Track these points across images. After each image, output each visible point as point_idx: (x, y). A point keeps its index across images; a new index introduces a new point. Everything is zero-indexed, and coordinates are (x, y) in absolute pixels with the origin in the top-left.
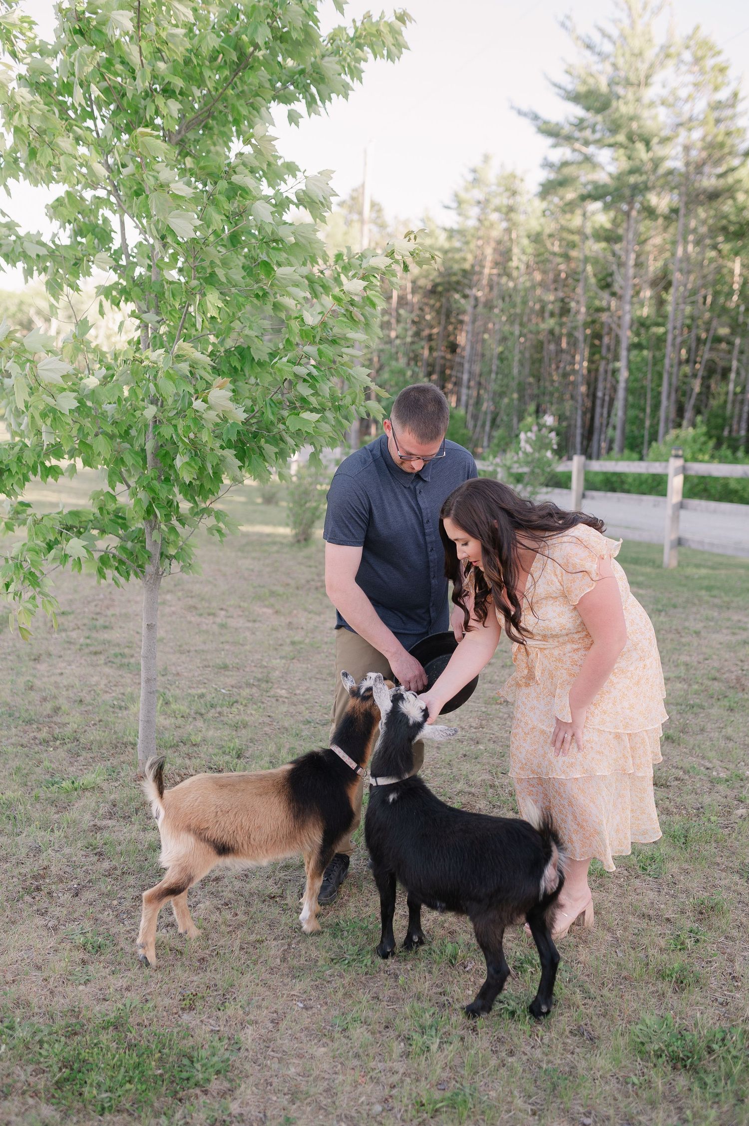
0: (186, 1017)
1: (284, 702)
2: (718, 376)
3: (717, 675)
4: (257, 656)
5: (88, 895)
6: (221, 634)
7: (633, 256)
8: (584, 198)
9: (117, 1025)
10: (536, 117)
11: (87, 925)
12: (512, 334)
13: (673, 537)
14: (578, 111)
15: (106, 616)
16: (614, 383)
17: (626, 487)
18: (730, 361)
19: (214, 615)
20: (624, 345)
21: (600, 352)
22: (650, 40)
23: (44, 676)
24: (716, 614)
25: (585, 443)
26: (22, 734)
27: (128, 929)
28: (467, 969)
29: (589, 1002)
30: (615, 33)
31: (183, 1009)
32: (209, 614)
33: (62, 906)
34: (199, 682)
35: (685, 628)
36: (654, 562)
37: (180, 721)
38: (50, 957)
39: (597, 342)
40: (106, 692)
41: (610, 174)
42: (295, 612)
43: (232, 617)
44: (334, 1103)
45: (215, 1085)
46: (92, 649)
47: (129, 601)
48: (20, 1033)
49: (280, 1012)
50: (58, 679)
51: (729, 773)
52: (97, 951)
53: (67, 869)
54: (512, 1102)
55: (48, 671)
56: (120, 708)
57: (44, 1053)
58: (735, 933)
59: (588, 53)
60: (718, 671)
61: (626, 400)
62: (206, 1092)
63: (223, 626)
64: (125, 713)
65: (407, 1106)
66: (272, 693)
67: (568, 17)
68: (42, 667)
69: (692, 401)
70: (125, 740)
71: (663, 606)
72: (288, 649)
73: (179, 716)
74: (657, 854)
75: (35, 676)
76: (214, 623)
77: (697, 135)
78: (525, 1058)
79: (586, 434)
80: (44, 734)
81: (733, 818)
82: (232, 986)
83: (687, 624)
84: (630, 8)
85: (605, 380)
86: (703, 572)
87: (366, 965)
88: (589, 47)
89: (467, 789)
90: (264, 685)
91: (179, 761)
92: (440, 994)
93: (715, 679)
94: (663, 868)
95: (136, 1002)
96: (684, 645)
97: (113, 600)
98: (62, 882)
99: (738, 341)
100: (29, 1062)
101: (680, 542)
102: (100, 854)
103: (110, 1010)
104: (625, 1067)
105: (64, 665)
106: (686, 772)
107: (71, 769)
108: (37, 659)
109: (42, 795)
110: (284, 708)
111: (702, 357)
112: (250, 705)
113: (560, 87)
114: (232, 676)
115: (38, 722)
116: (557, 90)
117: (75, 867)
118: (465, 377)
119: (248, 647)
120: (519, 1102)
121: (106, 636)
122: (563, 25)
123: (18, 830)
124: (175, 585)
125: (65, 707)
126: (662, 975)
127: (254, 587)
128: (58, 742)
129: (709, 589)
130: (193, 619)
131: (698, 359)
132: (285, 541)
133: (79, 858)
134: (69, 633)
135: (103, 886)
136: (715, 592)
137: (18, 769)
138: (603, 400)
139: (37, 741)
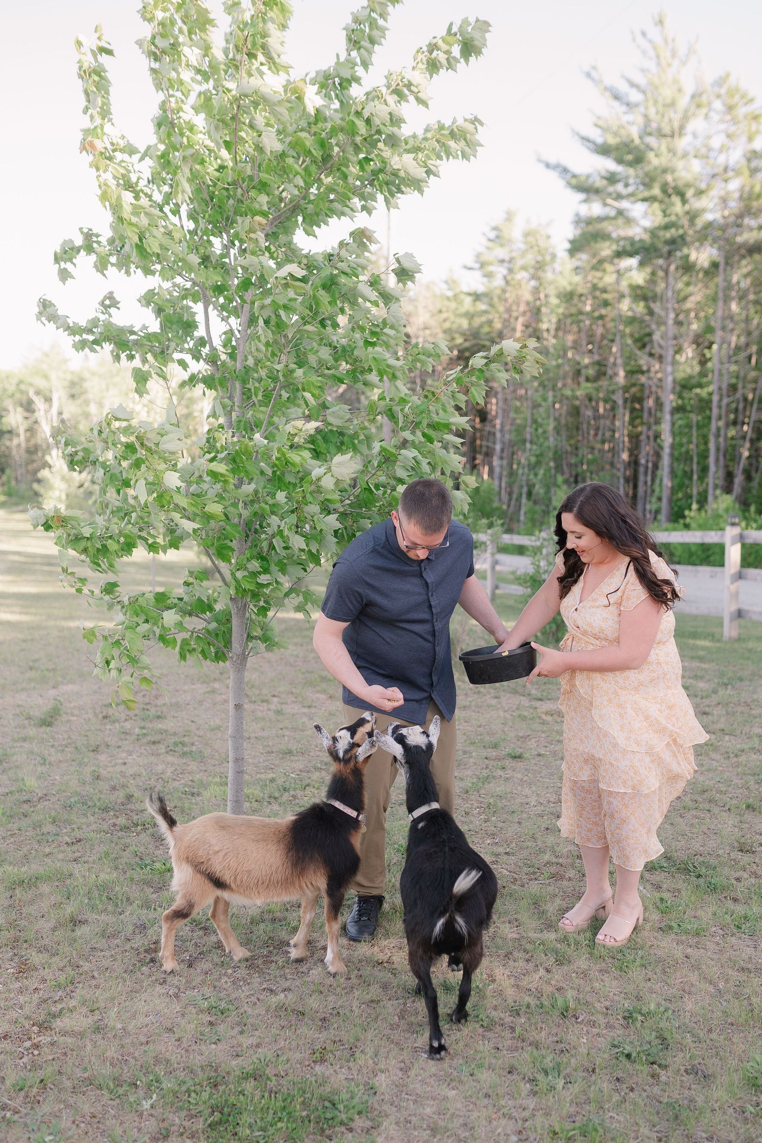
0: (318, 1069)
5: (203, 966)
6: (278, 721)
7: (672, 315)
8: (619, 254)
9: (256, 1076)
10: (565, 170)
11: (208, 991)
12: (546, 400)
13: (733, 608)
14: (610, 165)
15: (157, 706)
16: (656, 447)
19: (267, 701)
20: (667, 408)
21: (641, 417)
22: (680, 90)
23: (107, 766)
26: (100, 821)
27: (248, 994)
28: (579, 1020)
29: (701, 1045)
30: (641, 81)
31: (314, 1062)
32: (263, 701)
34: (266, 768)
35: (754, 701)
36: (713, 636)
38: (179, 1020)
39: (637, 406)
40: (175, 780)
41: (645, 230)
43: (286, 703)
44: (472, 1135)
45: (360, 1123)
46: (149, 738)
47: (177, 691)
48: (167, 1084)
49: (407, 1062)
50: (123, 768)
52: (222, 1014)
54: (639, 1130)
55: (110, 762)
56: (193, 794)
57: (193, 1101)
59: (616, 104)
61: (671, 467)
62: (351, 1130)
63: (279, 712)
64: (198, 799)
65: (542, 1135)
67: (594, 68)
68: (103, 758)
69: (743, 467)
71: (729, 679)
73: (253, 801)
74: (750, 913)
75: (98, 766)
76: (269, 710)
77: (734, 185)
78: (645, 1094)
80: (122, 821)
82: (358, 1040)
83: (755, 696)
84: (658, 57)
85: (648, 445)
88: (617, 97)
89: (555, 860)
92: (557, 1042)
94: (758, 926)
95: (270, 1055)
96: (756, 717)
100: (181, 1109)
101: (740, 614)
102: (205, 929)
103: (247, 1063)
104: (740, 1098)
105: (124, 755)
107: (158, 853)
108: (96, 750)
109: (136, 877)
111: (749, 417)
113: (588, 140)
114: (298, 760)
115: (113, 809)
116: (586, 143)
118: (498, 447)
120: (645, 1131)
121: (160, 726)
122: (588, 75)
123: (120, 910)
124: (221, 674)
125: (137, 794)
127: (303, 673)
128: (139, 828)
130: (247, 706)
131: (746, 420)
133: (186, 932)
134: (122, 724)
135: (215, 958)
137: (107, 854)
138: (647, 468)
139: (118, 828)
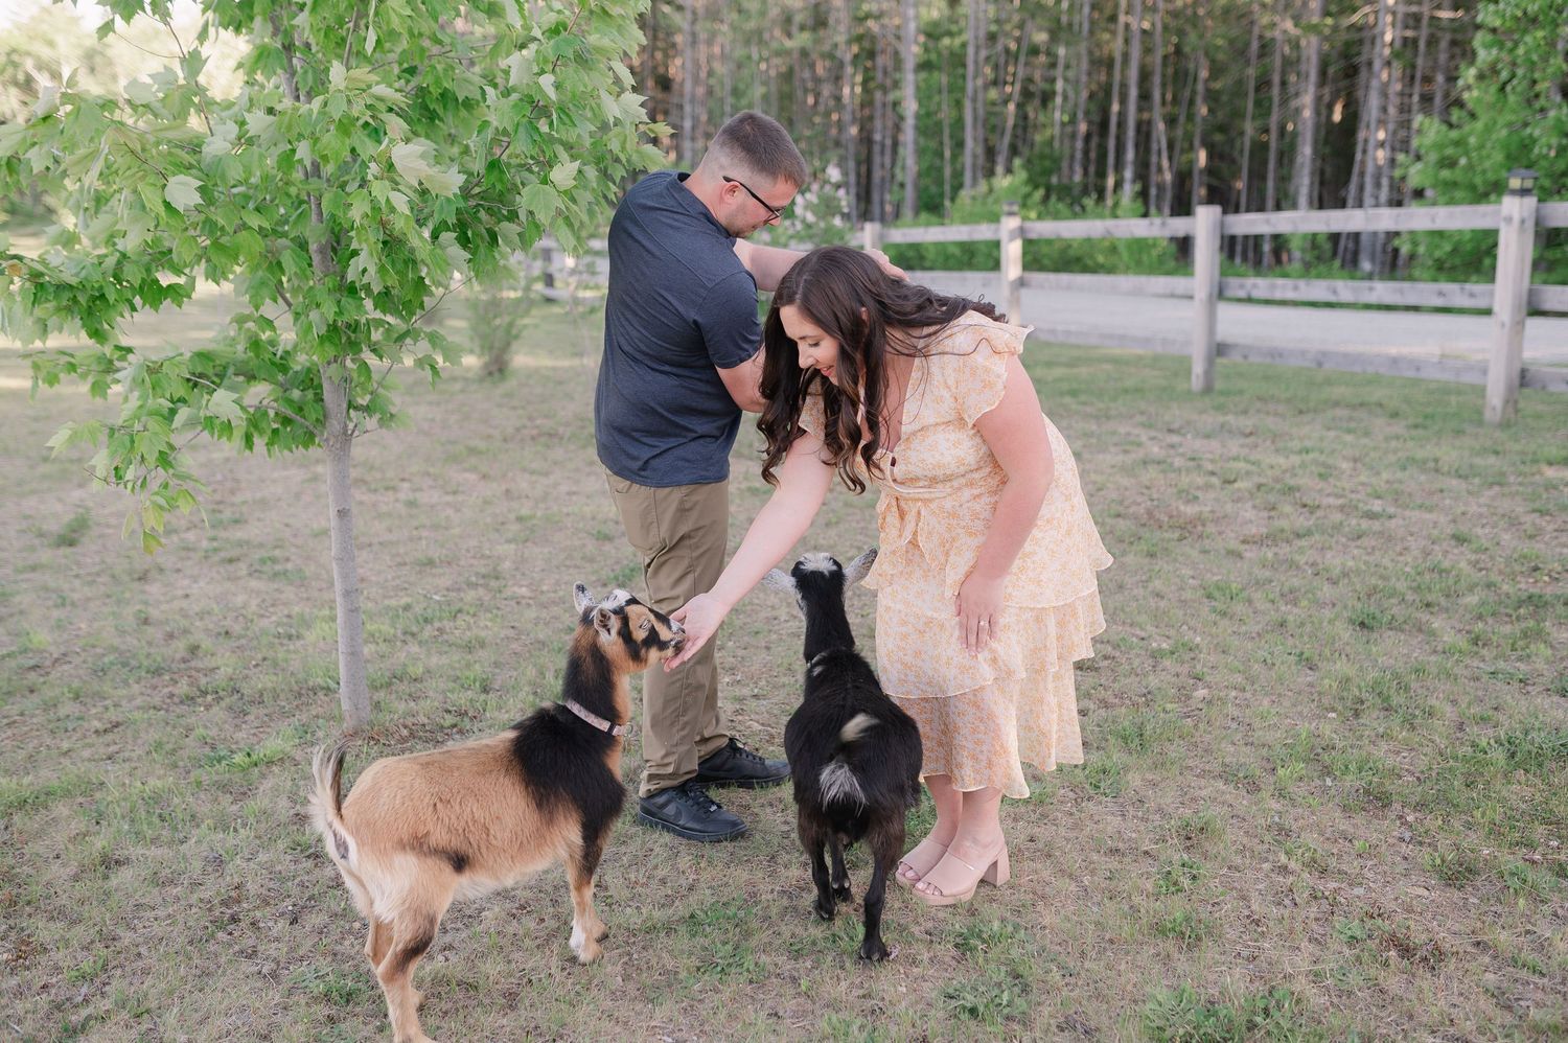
1: (529, 605)
2: (1037, 102)
3: (1121, 509)
4: (473, 543)
5: (315, 920)
6: (411, 516)
11: (324, 965)
12: (749, 57)
15: (233, 505)
16: (898, 119)
17: (927, 264)
18: (1053, 81)
19: (394, 489)
20: (910, 64)
21: (876, 78)
23: (160, 602)
24: (1094, 427)
25: (863, 205)
26: (150, 691)
29: (1072, 980)
32: (387, 489)
33: (277, 940)
34: (397, 588)
37: (383, 647)
38: (278, 1018)
39: (870, 64)
40: (262, 616)
42: (510, 474)
43: (421, 490)
46: (223, 554)
47: (263, 481)
50: (184, 604)
51: (1171, 642)
52: (348, 1001)
53: (271, 885)
55: (164, 594)
56: (290, 637)
58: (1238, 860)
60: (1121, 503)
61: (916, 143)
63: (411, 504)
64: (299, 643)
66: (508, 593)
68: (154, 589)
69: (1007, 139)
70: (311, 684)
72: (515, 527)
73: (380, 640)
75: (146, 603)
76: (397, 500)
79: (863, 194)
80: (183, 688)
81: (1193, 703)
85: (884, 115)
86: (1058, 372)
87: (748, 970)
90: (493, 584)
91: (401, 707)
92: (864, 996)
93: (1119, 516)
94: (1122, 782)
97: (237, 481)
98: (268, 904)
99: (1061, 51)
102: (316, 856)
105: (186, 582)
106: (1116, 647)
107: (239, 735)
108: (143, 578)
109: (205, 778)
110: (531, 613)
111: (1015, 75)
112: (481, 614)
114: (443, 574)
115: (169, 670)
117: (284, 880)
118: (687, 124)
119: (456, 531)
121: (239, 534)
123: (181, 836)
125: (206, 643)
126: (1159, 930)
127: (443, 444)
128: (209, 697)
129: (1074, 393)
130: (365, 498)
131: (1010, 79)
132: (470, 375)
133: (285, 865)
134: (183, 535)
135: (333, 905)
136: (1083, 398)
137: (159, 745)
138: (883, 146)
139: (176, 700)
